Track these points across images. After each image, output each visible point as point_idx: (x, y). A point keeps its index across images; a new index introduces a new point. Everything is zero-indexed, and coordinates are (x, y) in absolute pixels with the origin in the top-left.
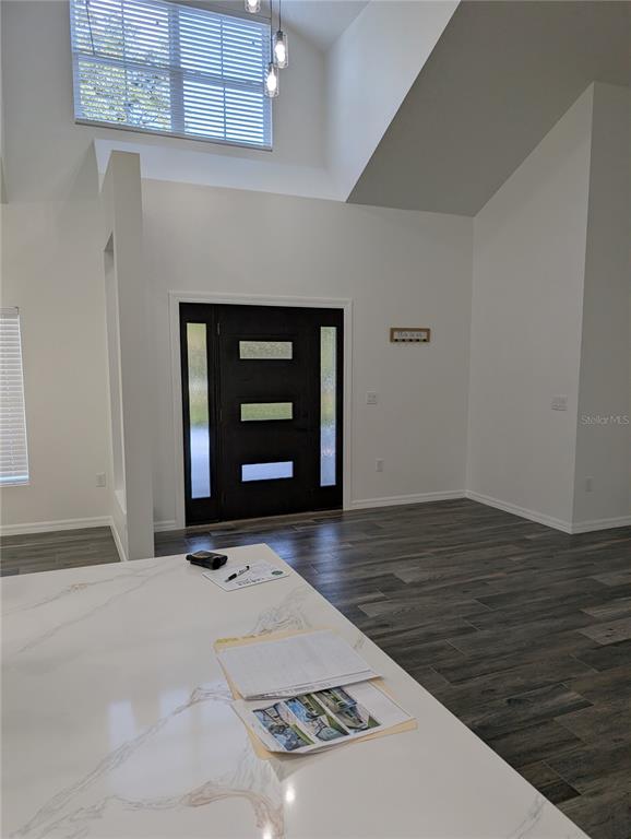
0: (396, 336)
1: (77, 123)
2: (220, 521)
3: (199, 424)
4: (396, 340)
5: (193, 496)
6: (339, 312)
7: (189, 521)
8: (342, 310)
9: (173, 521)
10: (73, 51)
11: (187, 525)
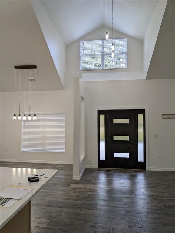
0: (164, 117)
1: (80, 71)
2: (107, 168)
3: (102, 141)
4: (164, 118)
5: (100, 160)
6: (144, 110)
7: (99, 167)
8: (145, 110)
9: (95, 166)
10: (80, 56)
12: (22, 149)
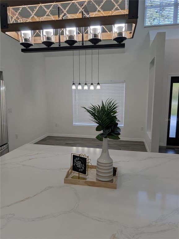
1: (145, 27)
2: (178, 146)
5: (170, 137)
9: (163, 143)
10: (145, 7)
11: (167, 145)
12: (74, 124)
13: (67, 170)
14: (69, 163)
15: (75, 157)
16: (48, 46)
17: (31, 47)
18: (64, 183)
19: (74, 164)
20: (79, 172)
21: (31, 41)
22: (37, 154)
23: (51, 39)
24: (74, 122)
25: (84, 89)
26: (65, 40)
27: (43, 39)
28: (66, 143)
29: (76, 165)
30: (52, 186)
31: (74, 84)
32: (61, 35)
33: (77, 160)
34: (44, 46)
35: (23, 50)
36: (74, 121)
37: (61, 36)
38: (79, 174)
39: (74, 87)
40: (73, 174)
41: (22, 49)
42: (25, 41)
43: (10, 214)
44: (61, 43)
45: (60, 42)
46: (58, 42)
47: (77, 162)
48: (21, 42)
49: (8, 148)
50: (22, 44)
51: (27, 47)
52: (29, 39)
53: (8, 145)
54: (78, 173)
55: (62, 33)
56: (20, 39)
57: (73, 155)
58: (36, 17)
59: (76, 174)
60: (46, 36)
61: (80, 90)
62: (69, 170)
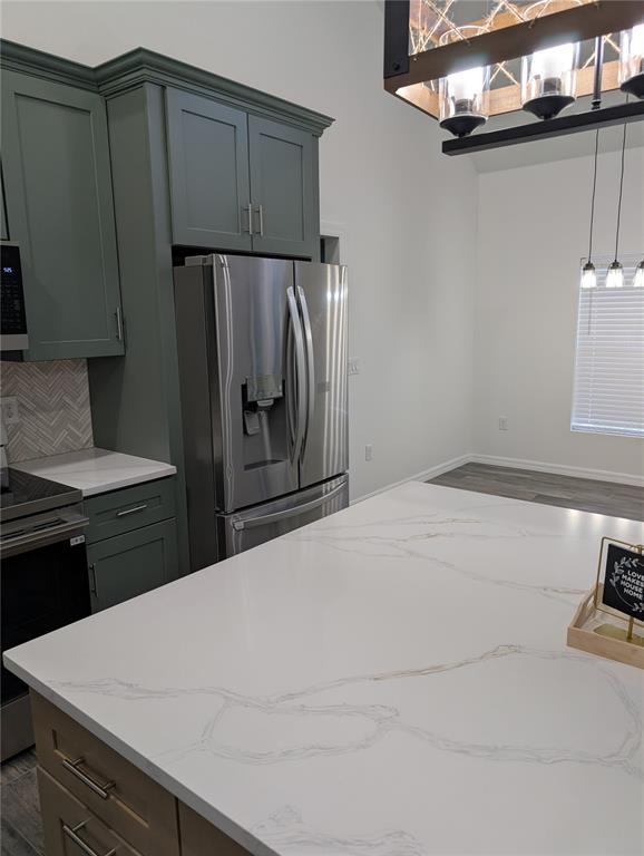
12: (573, 424)
13: (581, 598)
14: (590, 574)
15: (616, 553)
16: (547, 116)
17: (476, 131)
18: (568, 645)
19: (613, 582)
20: (634, 615)
21: (481, 109)
22: (454, 520)
23: (560, 83)
24: (573, 418)
25: (636, 285)
26: (624, 80)
27: (529, 93)
28: (540, 495)
29: (621, 588)
30: (520, 647)
31: (589, 266)
32: (604, 62)
33: (626, 568)
34: (532, 119)
35: (449, 148)
36: (574, 414)
37: (605, 67)
38: (631, 622)
39: (589, 280)
40: (602, 617)
41: (444, 143)
42: (457, 110)
43: (385, 707)
44: (602, 95)
45: (597, 93)
46: (592, 92)
47: (626, 573)
48: (443, 117)
49: (346, 489)
50: (448, 124)
51: (464, 134)
52: (472, 103)
53: (347, 480)
54: (628, 617)
55: (612, 55)
56: (440, 105)
57: (610, 546)
58: (513, 9)
59: (617, 619)
60: (543, 79)
61: (615, 289)
62: (588, 601)
